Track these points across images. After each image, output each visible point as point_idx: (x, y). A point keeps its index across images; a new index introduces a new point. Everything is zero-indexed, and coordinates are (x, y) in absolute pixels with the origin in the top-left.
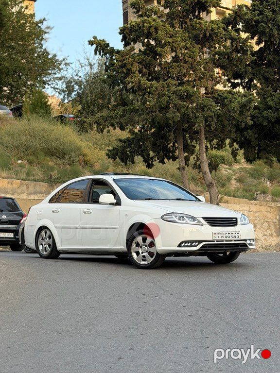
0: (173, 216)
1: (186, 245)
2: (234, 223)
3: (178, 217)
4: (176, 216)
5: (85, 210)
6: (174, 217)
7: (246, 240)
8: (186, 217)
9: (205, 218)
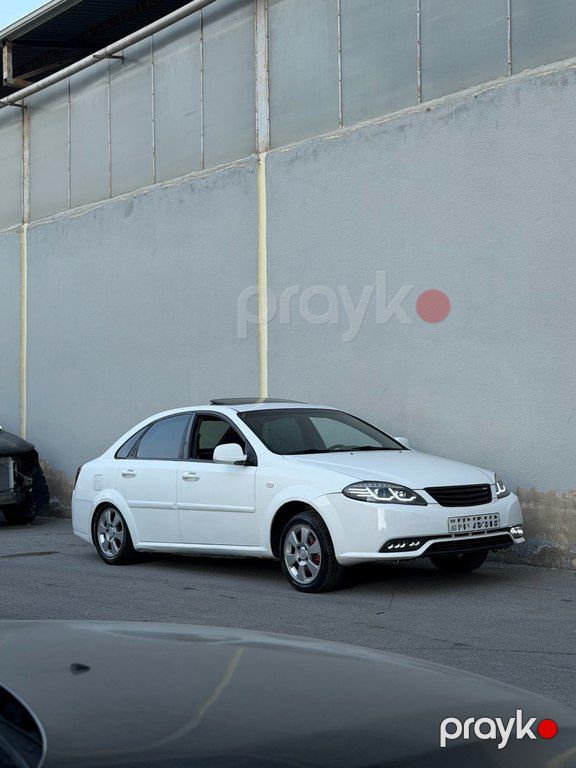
0: (368, 489)
1: (397, 547)
2: (486, 495)
3: (377, 491)
4: (373, 489)
5: (186, 475)
6: (370, 491)
7: (508, 529)
8: (394, 489)
9: (429, 490)
